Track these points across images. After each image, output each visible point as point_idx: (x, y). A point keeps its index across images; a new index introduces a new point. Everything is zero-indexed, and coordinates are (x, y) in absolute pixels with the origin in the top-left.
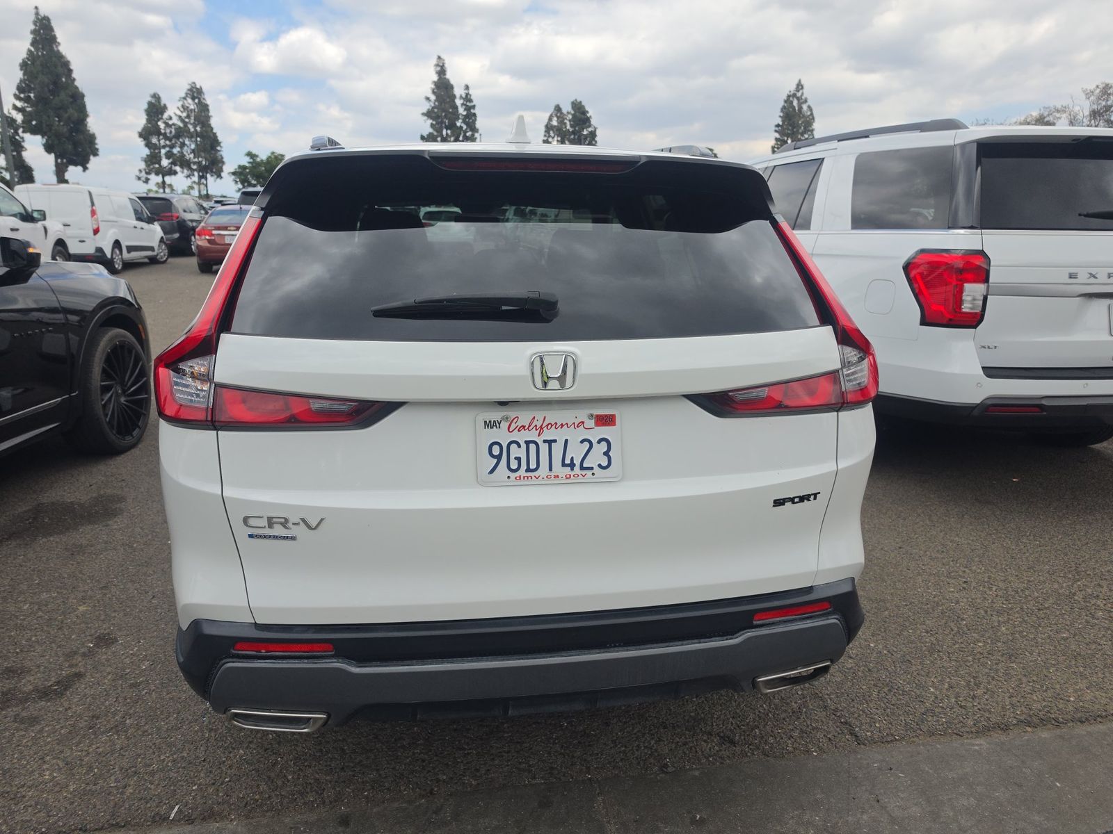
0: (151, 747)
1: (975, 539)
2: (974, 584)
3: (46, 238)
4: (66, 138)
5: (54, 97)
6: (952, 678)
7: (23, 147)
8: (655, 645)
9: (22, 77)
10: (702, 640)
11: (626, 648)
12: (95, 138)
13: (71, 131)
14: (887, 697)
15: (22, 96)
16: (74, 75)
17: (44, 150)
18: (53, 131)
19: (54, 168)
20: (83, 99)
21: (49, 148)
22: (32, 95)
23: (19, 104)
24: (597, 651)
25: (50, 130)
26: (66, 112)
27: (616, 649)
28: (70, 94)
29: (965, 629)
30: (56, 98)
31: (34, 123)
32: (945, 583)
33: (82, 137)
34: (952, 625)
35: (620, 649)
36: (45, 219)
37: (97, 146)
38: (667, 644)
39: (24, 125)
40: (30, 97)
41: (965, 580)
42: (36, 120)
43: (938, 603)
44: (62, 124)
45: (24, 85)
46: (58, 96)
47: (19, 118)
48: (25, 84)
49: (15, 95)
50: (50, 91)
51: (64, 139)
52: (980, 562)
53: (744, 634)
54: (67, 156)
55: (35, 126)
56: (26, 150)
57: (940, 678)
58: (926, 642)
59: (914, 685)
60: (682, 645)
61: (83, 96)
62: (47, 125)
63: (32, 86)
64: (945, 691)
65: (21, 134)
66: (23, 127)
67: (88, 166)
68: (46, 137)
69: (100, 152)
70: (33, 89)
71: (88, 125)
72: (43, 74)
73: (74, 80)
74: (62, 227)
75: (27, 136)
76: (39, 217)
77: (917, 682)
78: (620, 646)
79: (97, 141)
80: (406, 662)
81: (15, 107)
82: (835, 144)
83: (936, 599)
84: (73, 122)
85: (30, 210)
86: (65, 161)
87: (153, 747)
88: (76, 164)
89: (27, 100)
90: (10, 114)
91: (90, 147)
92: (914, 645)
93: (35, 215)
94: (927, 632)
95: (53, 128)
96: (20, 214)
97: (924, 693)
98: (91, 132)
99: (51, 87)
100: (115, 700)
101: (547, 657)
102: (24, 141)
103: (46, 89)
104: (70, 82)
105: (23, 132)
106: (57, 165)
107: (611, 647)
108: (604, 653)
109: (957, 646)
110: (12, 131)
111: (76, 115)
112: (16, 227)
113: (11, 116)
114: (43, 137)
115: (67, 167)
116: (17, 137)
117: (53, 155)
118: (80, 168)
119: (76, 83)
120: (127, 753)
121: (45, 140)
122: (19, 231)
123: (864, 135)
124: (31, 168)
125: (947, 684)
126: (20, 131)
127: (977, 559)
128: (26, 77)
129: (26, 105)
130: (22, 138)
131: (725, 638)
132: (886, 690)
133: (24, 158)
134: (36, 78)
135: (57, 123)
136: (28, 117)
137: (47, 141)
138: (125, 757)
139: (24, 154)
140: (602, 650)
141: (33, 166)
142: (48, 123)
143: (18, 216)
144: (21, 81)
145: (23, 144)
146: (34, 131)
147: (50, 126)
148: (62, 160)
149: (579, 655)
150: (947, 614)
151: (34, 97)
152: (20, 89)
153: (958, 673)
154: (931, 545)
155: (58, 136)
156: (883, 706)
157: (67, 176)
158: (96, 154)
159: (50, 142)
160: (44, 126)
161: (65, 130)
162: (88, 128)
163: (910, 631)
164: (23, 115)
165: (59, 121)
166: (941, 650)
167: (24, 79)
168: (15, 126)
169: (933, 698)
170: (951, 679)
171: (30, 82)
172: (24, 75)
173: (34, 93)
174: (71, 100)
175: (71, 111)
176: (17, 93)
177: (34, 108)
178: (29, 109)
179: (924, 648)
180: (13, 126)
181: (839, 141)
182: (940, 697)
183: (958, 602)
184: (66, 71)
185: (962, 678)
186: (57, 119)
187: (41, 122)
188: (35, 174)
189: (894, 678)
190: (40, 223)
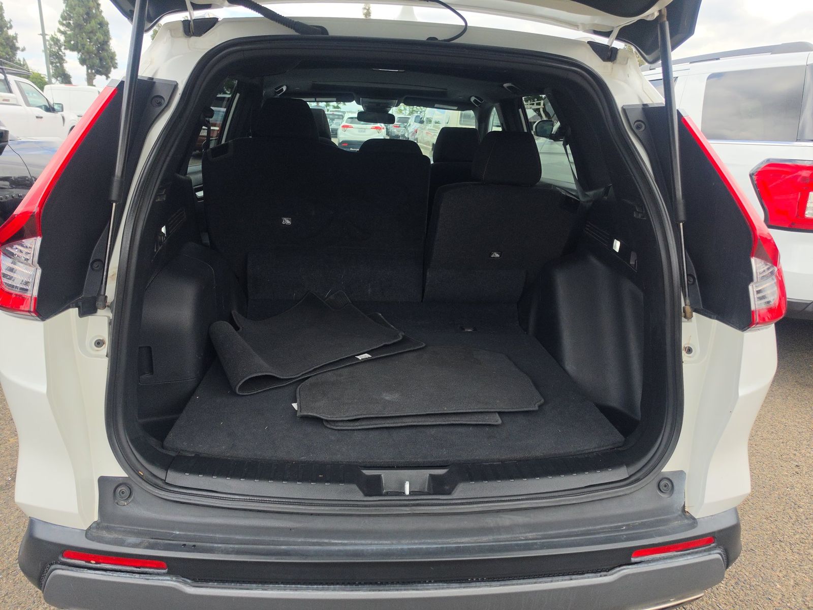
0: (32, 596)
1: (800, 421)
2: (805, 469)
3: (64, 125)
4: (95, 55)
5: (87, 23)
6: (797, 573)
7: (64, 60)
8: (522, 581)
9: (65, 8)
10: (574, 577)
11: (488, 584)
12: (115, 55)
13: (98, 50)
14: (735, 591)
15: (64, 22)
16: (102, 8)
17: (79, 63)
18: (85, 49)
19: (86, 77)
20: (108, 26)
21: (83, 62)
22: (71, 22)
23: (62, 28)
24: (457, 585)
25: (84, 48)
26: (95, 35)
27: (478, 584)
28: (99, 22)
29: (803, 517)
30: (88, 25)
31: (72, 42)
32: (778, 465)
33: (106, 54)
34: (790, 512)
35: (483, 584)
36: (62, 111)
37: (116, 61)
38: (534, 580)
39: (66, 44)
40: (70, 23)
41: (796, 464)
42: (74, 41)
43: (774, 487)
44: (92, 44)
45: (66, 15)
46: (90, 23)
47: (62, 38)
48: (67, 13)
49: (59, 21)
50: (84, 19)
51: (94, 55)
52: (808, 445)
53: (619, 571)
54: (96, 68)
55: (74, 45)
56: (67, 62)
57: (784, 572)
58: (767, 530)
59: (761, 579)
60: (552, 581)
61: (107, 24)
62: (82, 45)
63: (72, 15)
64: (791, 588)
65: (63, 51)
66: (65, 45)
67: (110, 75)
68: (80, 53)
69: (119, 66)
70: (72, 17)
71: (111, 45)
72: (79, 7)
73: (102, 11)
74: (77, 117)
75: (68, 52)
76: (59, 108)
77: (763, 575)
78: (483, 581)
79: (116, 58)
80: (245, 585)
81: (60, 31)
82: (687, 65)
83: (771, 482)
84: (100, 43)
85: (51, 102)
86: (93, 71)
87: (35, 596)
88: (101, 73)
89: (68, 25)
90: (55, 35)
91: (111, 62)
92: (755, 532)
93: (56, 107)
94: (767, 519)
95: (86, 47)
96: (45, 106)
97: (770, 590)
98: (113, 51)
99: (85, 16)
100: (14, 539)
101: (401, 590)
102: (65, 56)
103: (81, 18)
104: (98, 13)
105: (65, 49)
106: (88, 74)
107: (472, 581)
108: (464, 587)
109: (797, 536)
110: (57, 48)
111: (102, 37)
112: (41, 115)
113: (56, 37)
114: (78, 53)
115: (95, 76)
116: (60, 53)
117: (85, 66)
118: (104, 77)
119: (103, 14)
120: (10, 600)
121: (80, 56)
122: (42, 119)
123: (715, 57)
124: (69, 75)
125: (792, 581)
126: (63, 48)
127: (805, 442)
128: (67, 9)
129: (67, 29)
130: (64, 53)
131: (599, 574)
132: (733, 582)
133: (65, 68)
134: (74, 9)
135: (89, 43)
136: (68, 40)
137: (81, 56)
138: (8, 604)
139: (65, 65)
140: (463, 585)
141: (71, 75)
142: (82, 43)
143: (43, 107)
144: (64, 11)
145: (64, 58)
146: (73, 49)
147: (83, 46)
148: (92, 70)
149: (436, 589)
150: (784, 500)
151: (73, 23)
152: (63, 17)
153: (802, 567)
154: (761, 424)
155: (89, 52)
156: (731, 600)
157: (95, 82)
158: (115, 67)
159: (83, 57)
160: (79, 45)
161: (94, 49)
162: (111, 48)
163: (751, 516)
164: (66, 37)
165: (90, 42)
166: (782, 540)
167: (67, 10)
168: (59, 44)
169: (780, 597)
170: (796, 575)
171: (70, 12)
172: (66, 7)
173: (73, 21)
174: (99, 26)
175: (98, 34)
176: (61, 20)
177: (72, 32)
178: (69, 32)
179: (766, 537)
180: (57, 44)
181: (691, 63)
182: (787, 596)
183: (792, 487)
184: (96, 4)
185: (806, 574)
186: (88, 40)
187: (77, 42)
188: (72, 80)
189: (739, 569)
190: (60, 113)
